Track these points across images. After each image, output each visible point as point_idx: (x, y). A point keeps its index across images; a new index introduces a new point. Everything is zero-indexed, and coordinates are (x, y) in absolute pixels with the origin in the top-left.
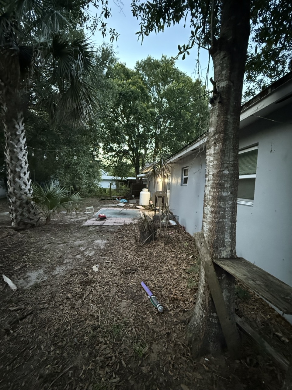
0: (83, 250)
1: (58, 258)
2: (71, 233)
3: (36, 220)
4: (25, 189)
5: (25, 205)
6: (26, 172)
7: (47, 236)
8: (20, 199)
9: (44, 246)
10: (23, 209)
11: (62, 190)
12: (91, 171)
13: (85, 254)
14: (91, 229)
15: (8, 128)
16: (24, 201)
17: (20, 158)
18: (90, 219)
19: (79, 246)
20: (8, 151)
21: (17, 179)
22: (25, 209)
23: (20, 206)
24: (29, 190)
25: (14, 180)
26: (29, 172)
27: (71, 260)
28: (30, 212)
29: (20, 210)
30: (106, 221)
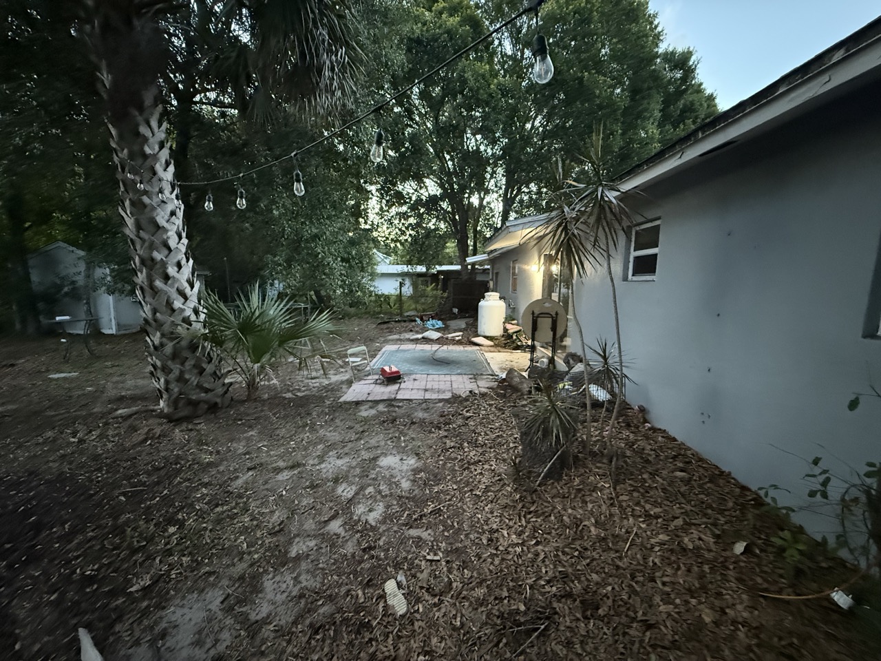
0: (350, 496)
1: (273, 534)
2: (313, 429)
3: (220, 390)
4: (183, 310)
5: (186, 354)
6: (183, 262)
7: (248, 439)
8: (172, 336)
9: (237, 477)
10: (183, 364)
11: (282, 305)
12: (354, 252)
13: (355, 518)
14: (365, 412)
15: (121, 136)
16: (184, 343)
17: (161, 221)
18: (360, 380)
19: (336, 481)
20: (127, 203)
21: (159, 283)
22: (189, 364)
23: (175, 356)
24: (196, 312)
25: (152, 287)
26: (191, 261)
27: (312, 544)
28: (202, 371)
29: (176, 368)
30: (403, 385)
